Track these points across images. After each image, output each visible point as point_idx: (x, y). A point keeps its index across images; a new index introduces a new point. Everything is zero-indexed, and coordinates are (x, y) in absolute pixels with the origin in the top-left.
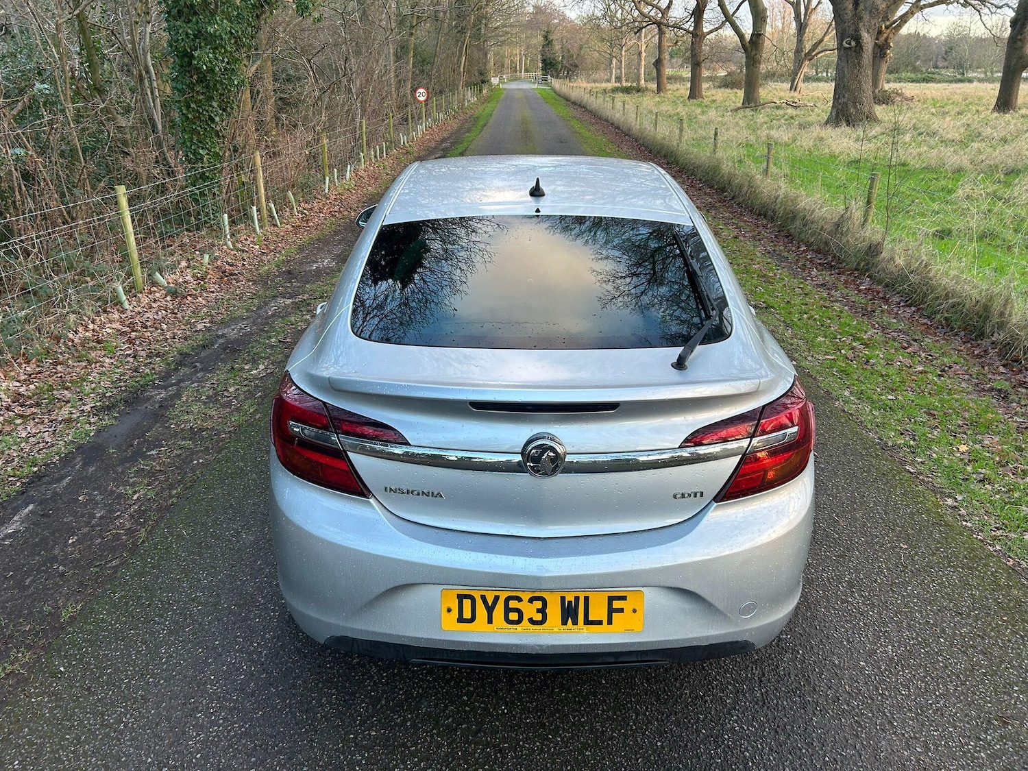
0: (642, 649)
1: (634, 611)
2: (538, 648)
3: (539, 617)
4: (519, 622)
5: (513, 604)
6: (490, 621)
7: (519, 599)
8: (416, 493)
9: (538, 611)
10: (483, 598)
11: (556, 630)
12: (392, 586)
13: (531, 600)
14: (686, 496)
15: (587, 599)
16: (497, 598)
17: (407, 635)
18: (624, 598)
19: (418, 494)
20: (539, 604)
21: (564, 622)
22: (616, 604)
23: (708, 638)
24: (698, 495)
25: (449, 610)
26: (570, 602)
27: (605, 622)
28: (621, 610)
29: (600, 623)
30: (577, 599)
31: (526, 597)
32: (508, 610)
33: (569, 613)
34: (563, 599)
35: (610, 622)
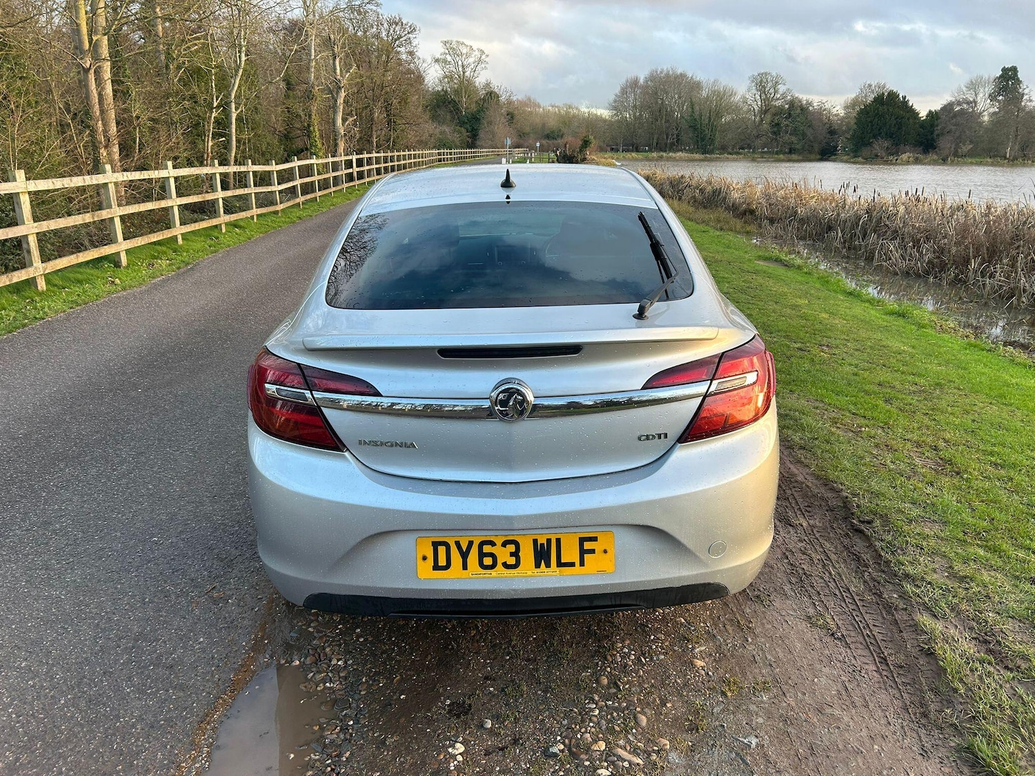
0: (615, 591)
1: (605, 551)
2: (513, 593)
3: (512, 561)
4: (493, 566)
5: (487, 549)
6: (465, 567)
7: (492, 544)
8: (389, 444)
9: (512, 554)
10: (458, 544)
11: (529, 573)
12: (368, 535)
13: (504, 544)
14: (651, 437)
15: (558, 541)
16: (471, 543)
17: (384, 586)
18: (594, 539)
19: (392, 446)
20: (512, 548)
21: (538, 566)
22: (587, 546)
23: (680, 578)
24: (662, 436)
25: (425, 558)
26: (542, 545)
27: (577, 564)
28: (593, 551)
29: (572, 565)
30: (549, 541)
31: (499, 542)
32: (482, 555)
33: (542, 555)
34: (535, 541)
35: (582, 564)
